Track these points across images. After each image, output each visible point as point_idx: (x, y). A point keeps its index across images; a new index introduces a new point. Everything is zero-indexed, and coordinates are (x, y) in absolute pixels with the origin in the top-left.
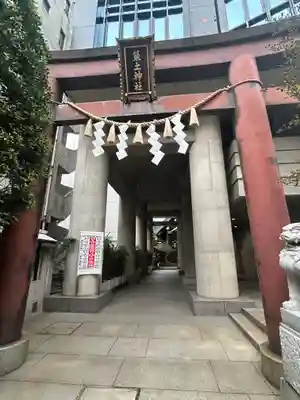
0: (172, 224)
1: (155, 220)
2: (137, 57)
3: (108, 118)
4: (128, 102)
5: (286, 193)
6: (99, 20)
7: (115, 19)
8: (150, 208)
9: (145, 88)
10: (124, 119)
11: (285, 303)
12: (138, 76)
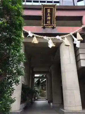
2: (49, 11)
4: (44, 28)
8: (34, 70)
9: (51, 23)
12: (49, 18)
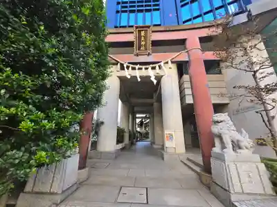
0: (146, 118)
1: (137, 116)
2: (143, 34)
3: (129, 63)
4: (137, 55)
5: (213, 102)
6: (118, 12)
7: (126, 11)
8: (136, 109)
10: (136, 64)
11: (214, 149)
12: (143, 43)
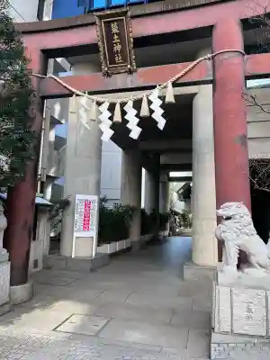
2: (115, 29)
12: (118, 48)
